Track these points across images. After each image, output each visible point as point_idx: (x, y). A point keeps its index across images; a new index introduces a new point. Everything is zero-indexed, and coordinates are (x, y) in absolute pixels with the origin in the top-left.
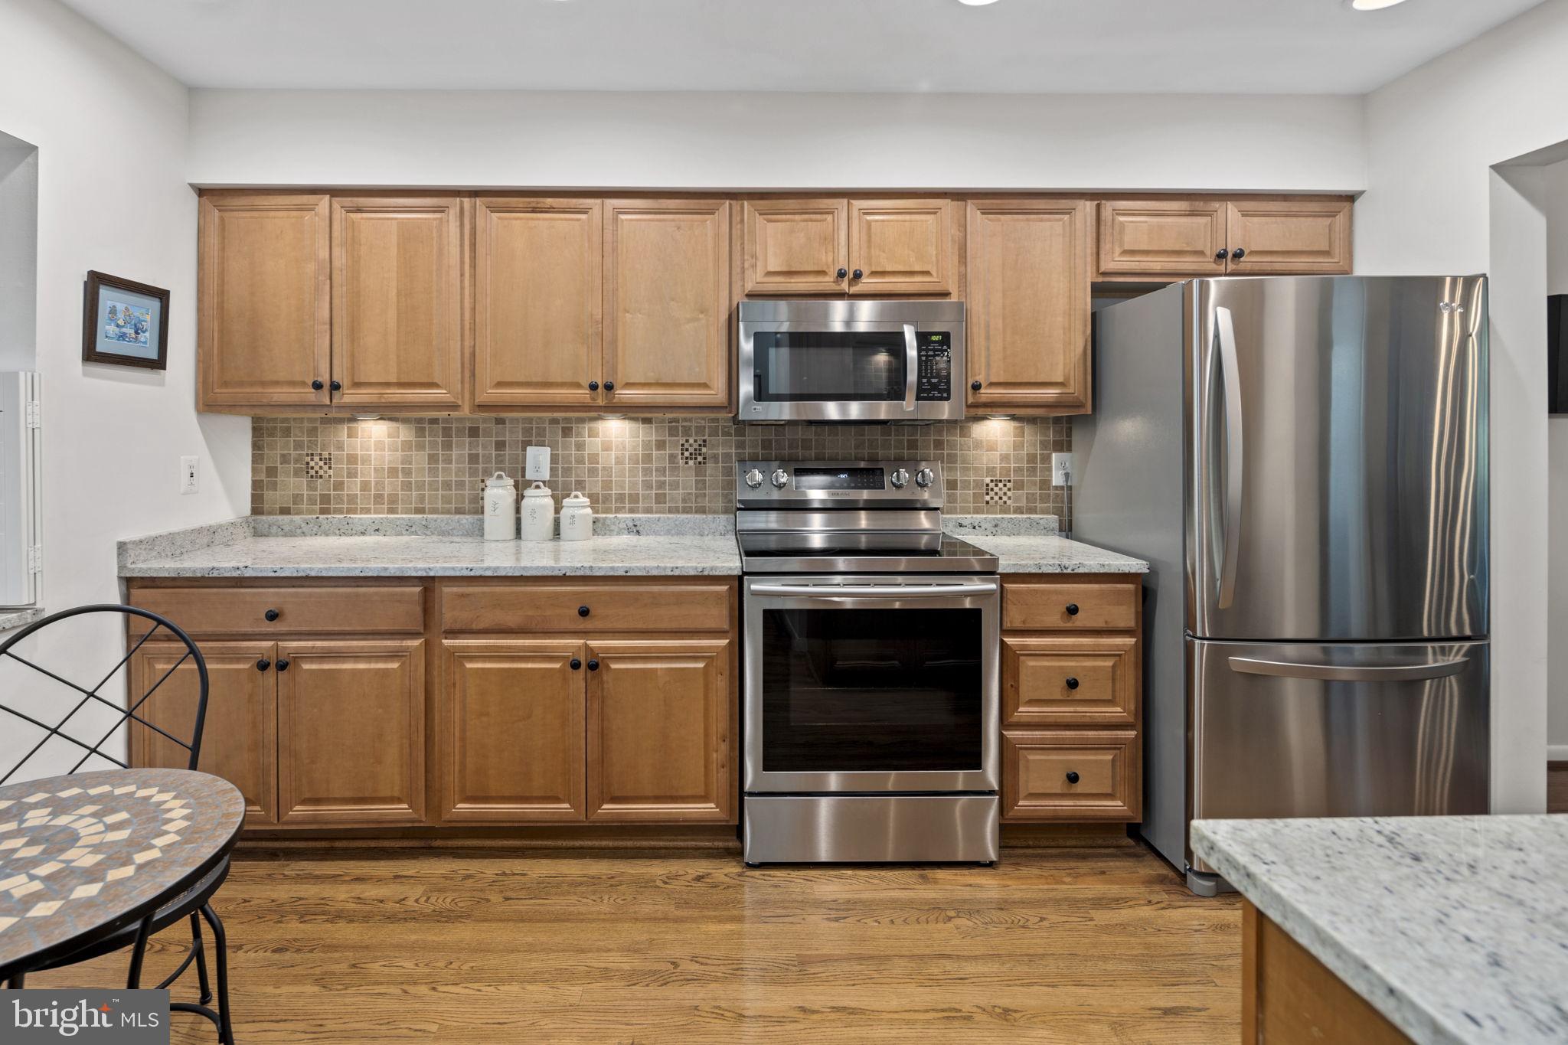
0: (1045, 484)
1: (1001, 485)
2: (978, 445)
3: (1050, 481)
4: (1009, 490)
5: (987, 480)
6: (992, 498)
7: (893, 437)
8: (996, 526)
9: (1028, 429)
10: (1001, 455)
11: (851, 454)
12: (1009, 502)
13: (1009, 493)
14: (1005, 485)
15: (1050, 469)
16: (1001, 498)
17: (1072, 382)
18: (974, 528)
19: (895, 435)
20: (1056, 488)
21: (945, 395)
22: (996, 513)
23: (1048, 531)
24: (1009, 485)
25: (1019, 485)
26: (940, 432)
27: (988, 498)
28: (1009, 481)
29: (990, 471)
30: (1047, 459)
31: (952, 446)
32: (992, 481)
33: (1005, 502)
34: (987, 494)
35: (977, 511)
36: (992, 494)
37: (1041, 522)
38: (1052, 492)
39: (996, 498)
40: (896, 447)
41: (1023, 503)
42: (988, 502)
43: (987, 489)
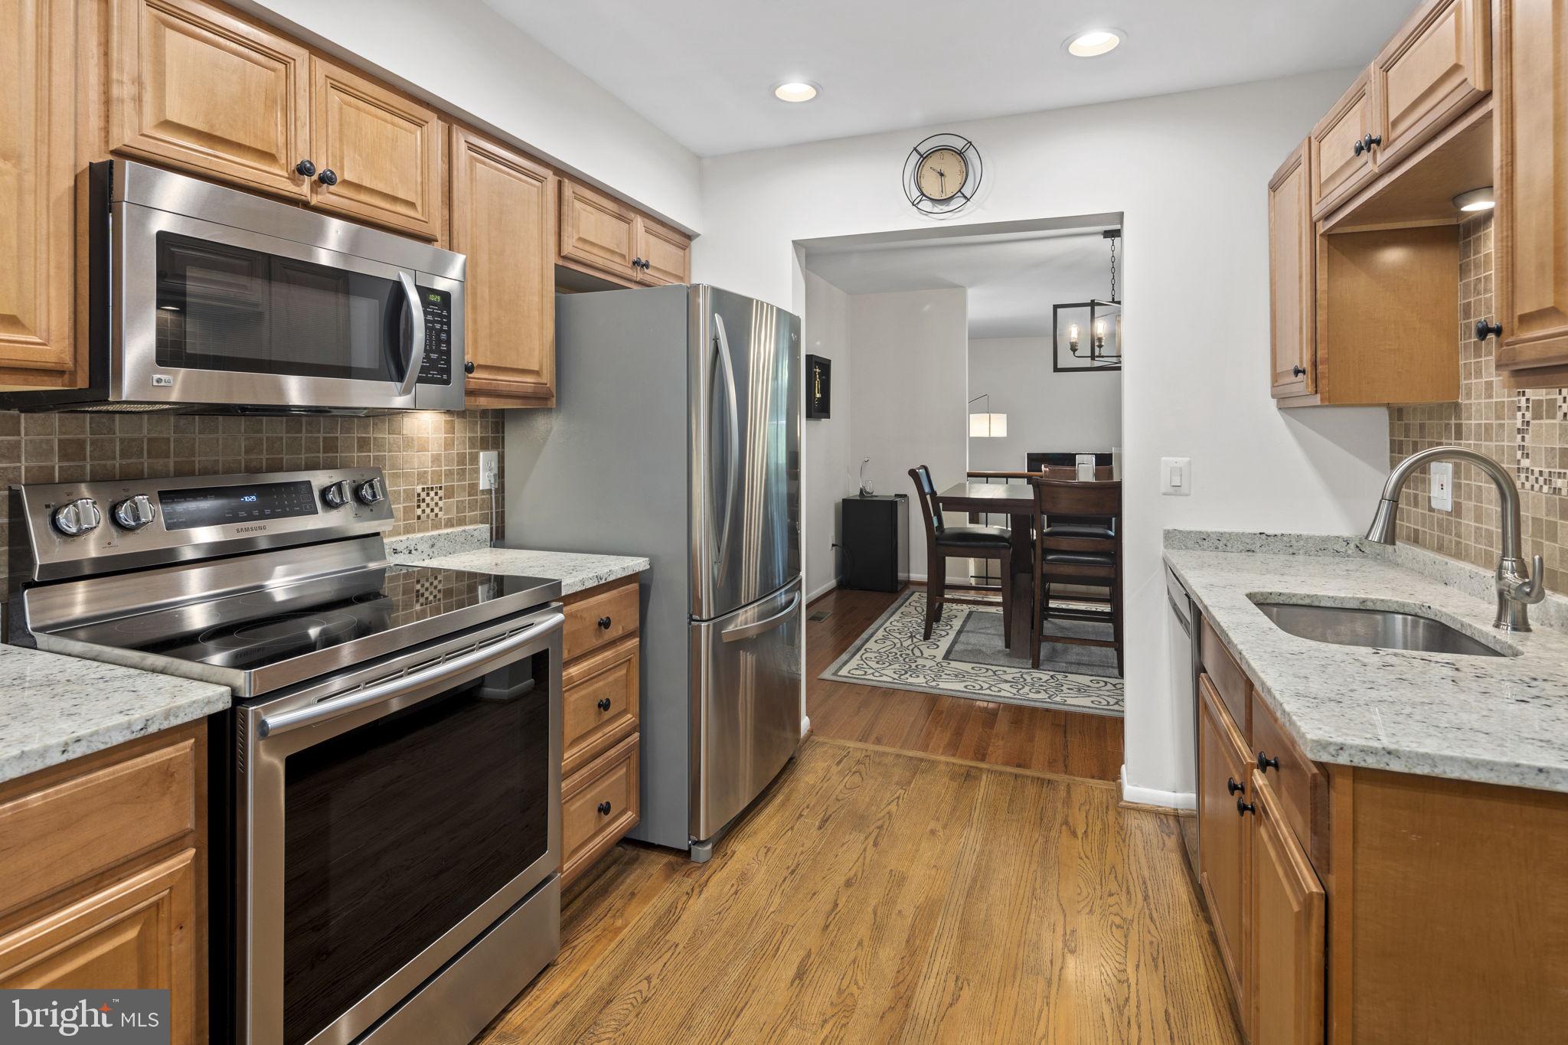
0: (473, 488)
1: (432, 494)
2: (409, 443)
3: (477, 484)
4: (441, 499)
5: (419, 488)
6: (424, 511)
7: (304, 435)
8: (433, 546)
9: (458, 423)
10: (432, 455)
11: (239, 462)
12: (440, 514)
13: (441, 504)
14: (436, 494)
15: (477, 471)
16: (432, 510)
17: (545, 371)
18: (410, 553)
19: (308, 431)
20: (483, 491)
21: (445, 377)
22: (427, 530)
23: (480, 544)
24: (441, 493)
25: (450, 493)
26: (366, 427)
27: (419, 512)
28: (441, 488)
29: (422, 476)
30: (474, 459)
31: (380, 446)
32: (423, 489)
33: (437, 515)
34: (419, 507)
35: (408, 530)
36: (423, 505)
37: (476, 534)
38: (479, 497)
39: (428, 511)
40: (309, 450)
41: (453, 514)
42: (419, 518)
43: (419, 501)
